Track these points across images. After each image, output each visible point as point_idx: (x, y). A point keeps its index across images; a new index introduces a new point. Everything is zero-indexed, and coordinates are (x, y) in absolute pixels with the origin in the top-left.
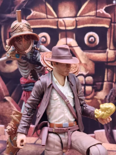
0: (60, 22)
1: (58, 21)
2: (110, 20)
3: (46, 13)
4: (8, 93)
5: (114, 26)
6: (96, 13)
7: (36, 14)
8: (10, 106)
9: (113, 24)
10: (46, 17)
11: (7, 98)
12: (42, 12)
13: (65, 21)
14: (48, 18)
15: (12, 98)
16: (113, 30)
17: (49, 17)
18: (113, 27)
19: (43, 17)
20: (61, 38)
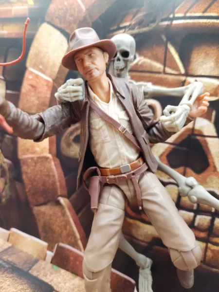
1: (184, 82)
3: (163, 62)
4: (65, 192)
7: (144, 63)
8: (64, 214)
10: (162, 70)
11: (62, 200)
12: (157, 59)
14: (165, 72)
15: (71, 201)
17: (168, 70)
19: (156, 70)
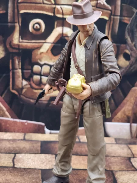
0: (58, 9)
1: (55, 8)
2: (109, 12)
5: (114, 19)
6: (97, 3)
9: (112, 17)
13: (63, 9)
16: (112, 22)
17: (45, 2)
18: (112, 19)
19: (39, 2)
20: (57, 26)
